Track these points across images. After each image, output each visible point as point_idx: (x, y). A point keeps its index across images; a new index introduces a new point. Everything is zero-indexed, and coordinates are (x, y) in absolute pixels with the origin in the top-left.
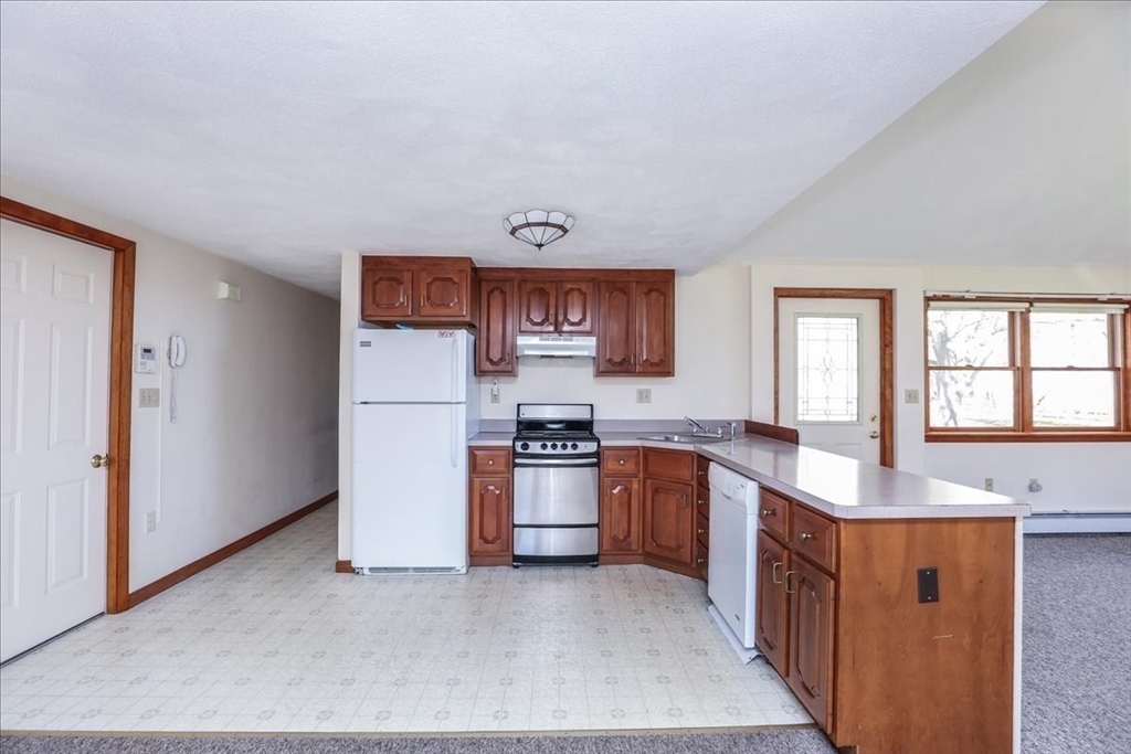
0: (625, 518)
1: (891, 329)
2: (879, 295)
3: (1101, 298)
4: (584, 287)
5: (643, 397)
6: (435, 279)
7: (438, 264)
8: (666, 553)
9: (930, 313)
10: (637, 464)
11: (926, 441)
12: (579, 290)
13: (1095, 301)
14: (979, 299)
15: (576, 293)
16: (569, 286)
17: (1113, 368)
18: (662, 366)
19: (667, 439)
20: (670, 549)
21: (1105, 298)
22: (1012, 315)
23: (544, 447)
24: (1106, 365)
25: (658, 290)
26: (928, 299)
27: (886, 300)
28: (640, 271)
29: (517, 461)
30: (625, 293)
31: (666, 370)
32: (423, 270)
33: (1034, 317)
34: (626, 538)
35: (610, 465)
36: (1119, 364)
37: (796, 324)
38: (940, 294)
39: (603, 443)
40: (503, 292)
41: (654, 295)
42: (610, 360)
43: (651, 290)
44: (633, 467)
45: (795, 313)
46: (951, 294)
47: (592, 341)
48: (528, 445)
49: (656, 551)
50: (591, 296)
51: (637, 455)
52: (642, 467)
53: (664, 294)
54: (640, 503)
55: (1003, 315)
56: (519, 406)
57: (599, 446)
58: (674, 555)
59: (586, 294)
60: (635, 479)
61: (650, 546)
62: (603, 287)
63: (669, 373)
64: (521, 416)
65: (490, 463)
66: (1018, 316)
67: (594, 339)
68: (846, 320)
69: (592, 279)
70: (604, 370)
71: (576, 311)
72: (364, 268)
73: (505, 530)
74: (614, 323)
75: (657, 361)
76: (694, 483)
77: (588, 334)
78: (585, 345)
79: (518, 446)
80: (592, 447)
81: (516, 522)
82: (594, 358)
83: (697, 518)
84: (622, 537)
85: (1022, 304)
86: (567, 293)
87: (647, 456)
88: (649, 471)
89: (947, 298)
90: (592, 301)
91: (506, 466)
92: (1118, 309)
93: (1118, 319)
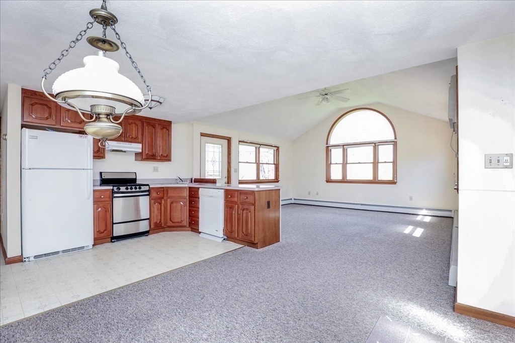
0: (160, 214)
1: (230, 149)
2: (228, 138)
4: (137, 122)
5: (155, 169)
8: (177, 224)
9: (240, 146)
10: (164, 194)
11: (239, 184)
12: (135, 123)
14: (251, 143)
15: (134, 125)
16: (131, 121)
17: (274, 164)
18: (167, 158)
20: (178, 222)
22: (256, 148)
23: (127, 189)
25: (166, 128)
26: (239, 141)
27: (229, 140)
28: (160, 120)
29: (115, 195)
30: (154, 128)
33: (261, 149)
34: (160, 222)
35: (154, 194)
37: (205, 145)
38: (242, 140)
39: (151, 186)
41: (165, 130)
42: (148, 154)
43: (163, 128)
44: (162, 195)
45: (206, 142)
46: (244, 140)
47: (140, 146)
49: (173, 224)
50: (140, 127)
51: (164, 190)
52: (165, 195)
53: (168, 130)
54: (165, 208)
55: (254, 148)
56: (101, 173)
57: (149, 188)
58: (180, 224)
59: (137, 125)
60: (163, 200)
61: (170, 224)
62: (145, 124)
63: (170, 160)
64: (103, 177)
65: (102, 197)
66: (257, 149)
67: (141, 145)
68: (219, 146)
69: (140, 120)
70: (146, 157)
71: (134, 132)
72: (23, 95)
73: (109, 226)
74: (149, 139)
75: (166, 155)
76: (188, 198)
77: (138, 143)
78: (137, 147)
79: (115, 189)
80: (147, 188)
81: (114, 222)
82: (141, 153)
83: (189, 210)
84: (158, 222)
85: (259, 145)
86: (130, 124)
87: (167, 190)
88: (169, 196)
89: (243, 142)
90: (140, 129)
91: (109, 198)
92: (275, 149)
93: (275, 151)
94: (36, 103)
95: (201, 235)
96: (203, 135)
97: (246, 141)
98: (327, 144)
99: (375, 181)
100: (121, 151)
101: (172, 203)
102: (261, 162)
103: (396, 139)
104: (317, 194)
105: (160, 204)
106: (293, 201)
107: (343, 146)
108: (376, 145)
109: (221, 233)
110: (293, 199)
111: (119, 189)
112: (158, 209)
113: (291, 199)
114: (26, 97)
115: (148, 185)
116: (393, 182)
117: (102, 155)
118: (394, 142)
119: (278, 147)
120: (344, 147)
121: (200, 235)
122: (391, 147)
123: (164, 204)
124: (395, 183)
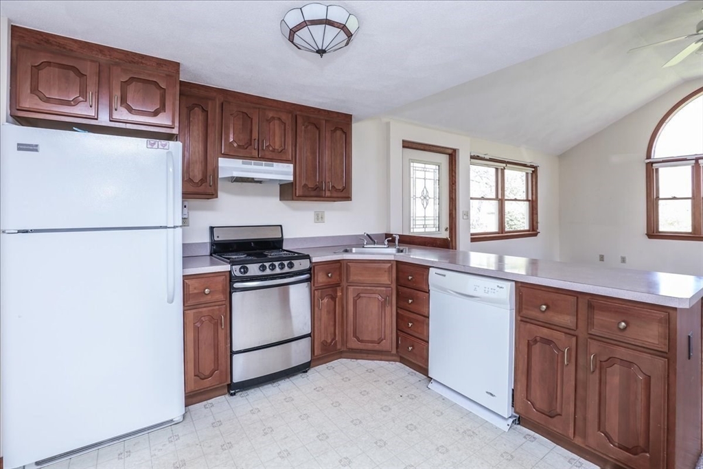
0: (332, 323)
1: (455, 173)
2: (450, 152)
4: (284, 117)
5: (319, 218)
6: (132, 79)
7: (138, 63)
8: (370, 346)
9: (471, 166)
10: (340, 275)
11: (471, 241)
12: (279, 119)
14: (491, 160)
15: (277, 122)
16: (270, 114)
17: (528, 200)
18: (343, 193)
19: (346, 251)
20: (372, 342)
22: (497, 169)
23: (263, 268)
24: (523, 199)
25: (341, 129)
26: (471, 157)
27: (452, 155)
28: (328, 111)
29: (236, 285)
30: (318, 128)
31: (347, 195)
32: (117, 64)
33: (506, 172)
34: (332, 340)
35: (321, 278)
36: (530, 198)
37: (410, 166)
38: (476, 155)
39: (314, 260)
40: (205, 111)
41: (339, 133)
42: (305, 186)
43: (336, 129)
44: (338, 278)
45: (410, 159)
46: (480, 155)
47: (289, 168)
48: (247, 268)
49: (360, 346)
50: (289, 128)
51: (340, 267)
52: (344, 278)
53: (345, 133)
54: (343, 308)
55: (494, 170)
56: (212, 229)
57: (311, 262)
58: (377, 347)
59: (285, 124)
60: (338, 288)
61: (353, 343)
62: (300, 121)
63: (348, 198)
64: (216, 239)
65: (207, 291)
66: (500, 171)
67: (292, 166)
68: (434, 167)
69: (291, 112)
70: (301, 194)
71: (277, 139)
72: (16, 43)
73: (223, 361)
74: (309, 154)
75: (341, 188)
76: (394, 286)
77: (287, 161)
78: (283, 172)
79: (236, 270)
80: (305, 264)
81: (235, 349)
82: (292, 183)
83: (397, 313)
84: (329, 341)
85: (501, 164)
86: (269, 121)
87: (348, 267)
88: (351, 280)
89: (478, 158)
90: (290, 132)
91: (224, 292)
92: (530, 170)
93: (530, 176)
94: (49, 64)
95: (432, 386)
96: (407, 145)
97: (483, 156)
98: (648, 158)
100: (251, 180)
101: (358, 296)
102: (506, 198)
105: (333, 298)
109: (503, 405)
111: (246, 270)
112: (328, 312)
114: (23, 47)
115: (307, 257)
117: (210, 190)
119: (535, 168)
121: (430, 386)
123: (342, 299)
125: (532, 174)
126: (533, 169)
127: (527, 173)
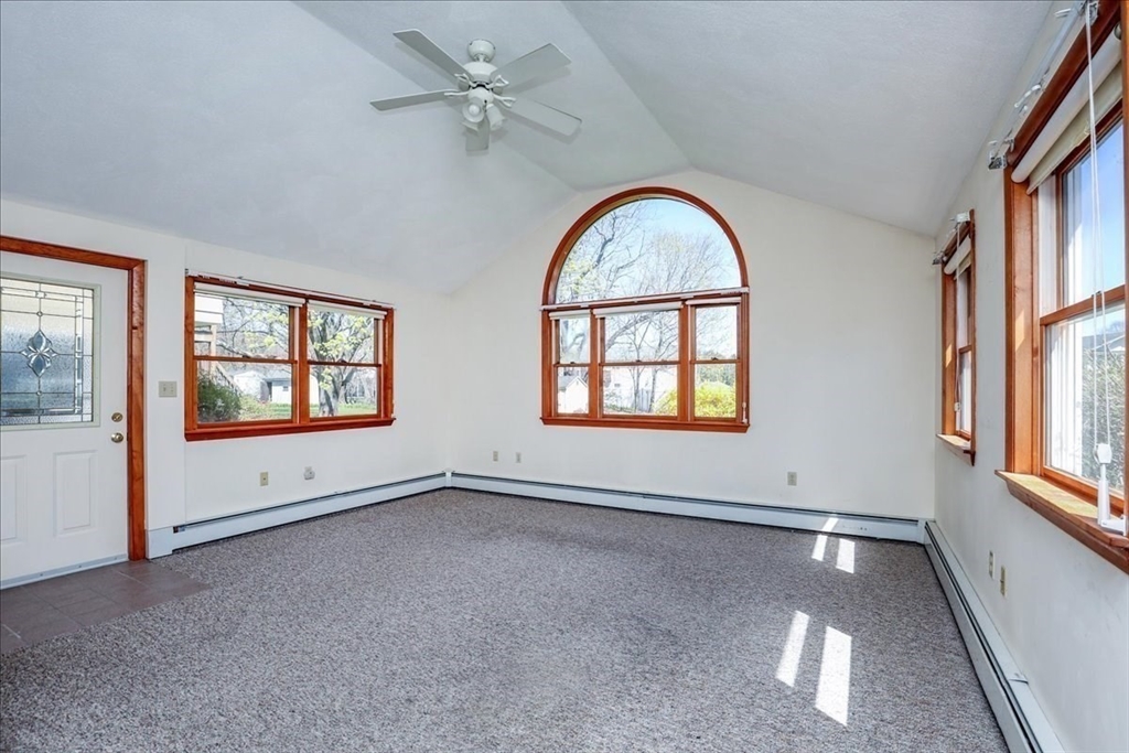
2: (126, 264)
3: (365, 303)
13: (361, 305)
14: (252, 288)
17: (376, 365)
21: (368, 304)
22: (291, 309)
24: (373, 362)
26: (191, 280)
27: (135, 272)
33: (311, 313)
36: (381, 362)
38: (207, 275)
46: (220, 277)
66: (297, 311)
92: (381, 315)
93: (381, 323)
97: (229, 280)
98: (545, 302)
99: (684, 420)
103: (745, 284)
104: (519, 460)
106: (449, 481)
107: (591, 308)
108: (687, 306)
110: (449, 474)
113: (443, 475)
116: (737, 425)
118: (740, 295)
119: (388, 311)
120: (596, 311)
122: (730, 314)
124: (742, 428)
125: (384, 321)
126: (385, 313)
127: (376, 320)
